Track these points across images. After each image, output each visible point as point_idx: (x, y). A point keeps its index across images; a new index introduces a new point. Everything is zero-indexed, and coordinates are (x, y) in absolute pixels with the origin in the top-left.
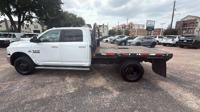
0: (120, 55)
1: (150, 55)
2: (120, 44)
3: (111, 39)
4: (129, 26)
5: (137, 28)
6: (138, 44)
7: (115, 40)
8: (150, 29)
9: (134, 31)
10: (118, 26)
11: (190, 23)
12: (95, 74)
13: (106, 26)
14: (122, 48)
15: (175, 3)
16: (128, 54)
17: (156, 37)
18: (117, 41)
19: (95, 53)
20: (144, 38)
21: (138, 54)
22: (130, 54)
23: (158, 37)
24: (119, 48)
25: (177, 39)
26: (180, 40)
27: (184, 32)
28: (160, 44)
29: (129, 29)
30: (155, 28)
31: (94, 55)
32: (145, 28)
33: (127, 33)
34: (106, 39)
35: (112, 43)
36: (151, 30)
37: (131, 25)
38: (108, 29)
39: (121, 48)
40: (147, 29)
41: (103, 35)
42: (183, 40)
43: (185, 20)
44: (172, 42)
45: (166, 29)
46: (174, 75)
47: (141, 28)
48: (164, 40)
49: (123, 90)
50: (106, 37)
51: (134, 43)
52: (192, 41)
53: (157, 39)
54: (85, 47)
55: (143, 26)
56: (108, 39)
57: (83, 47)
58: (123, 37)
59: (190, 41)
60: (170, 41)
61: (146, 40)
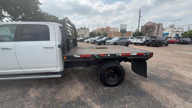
0: (98, 57)
1: (131, 54)
2: (100, 43)
3: (91, 40)
4: (107, 29)
5: (113, 30)
6: (115, 44)
7: (95, 41)
8: (123, 31)
9: (111, 34)
10: (98, 29)
11: (150, 28)
12: (71, 79)
13: (87, 29)
14: (101, 47)
15: (140, 11)
16: (107, 55)
17: (128, 38)
18: (97, 42)
19: (66, 55)
20: (119, 39)
21: (119, 54)
22: (109, 55)
23: (130, 38)
24: (97, 48)
25: (144, 40)
26: (146, 40)
27: (147, 34)
28: (131, 43)
29: (107, 32)
30: (127, 31)
31: (65, 58)
32: (119, 31)
33: (105, 35)
34: (87, 40)
35: (93, 43)
36: (124, 33)
37: (108, 29)
38: (89, 31)
39: (99, 47)
40: (121, 31)
41: (85, 36)
42: (149, 40)
43: (147, 25)
44: (141, 42)
45: (134, 31)
46: (152, 73)
47: (116, 30)
48: (135, 40)
49: (104, 100)
50: (88, 38)
51: (111, 43)
52: (155, 40)
53: (130, 39)
54: (52, 48)
55: (118, 30)
56: (89, 40)
57: (50, 48)
58: (102, 38)
59: (154, 40)
60: (139, 41)
61: (121, 41)
